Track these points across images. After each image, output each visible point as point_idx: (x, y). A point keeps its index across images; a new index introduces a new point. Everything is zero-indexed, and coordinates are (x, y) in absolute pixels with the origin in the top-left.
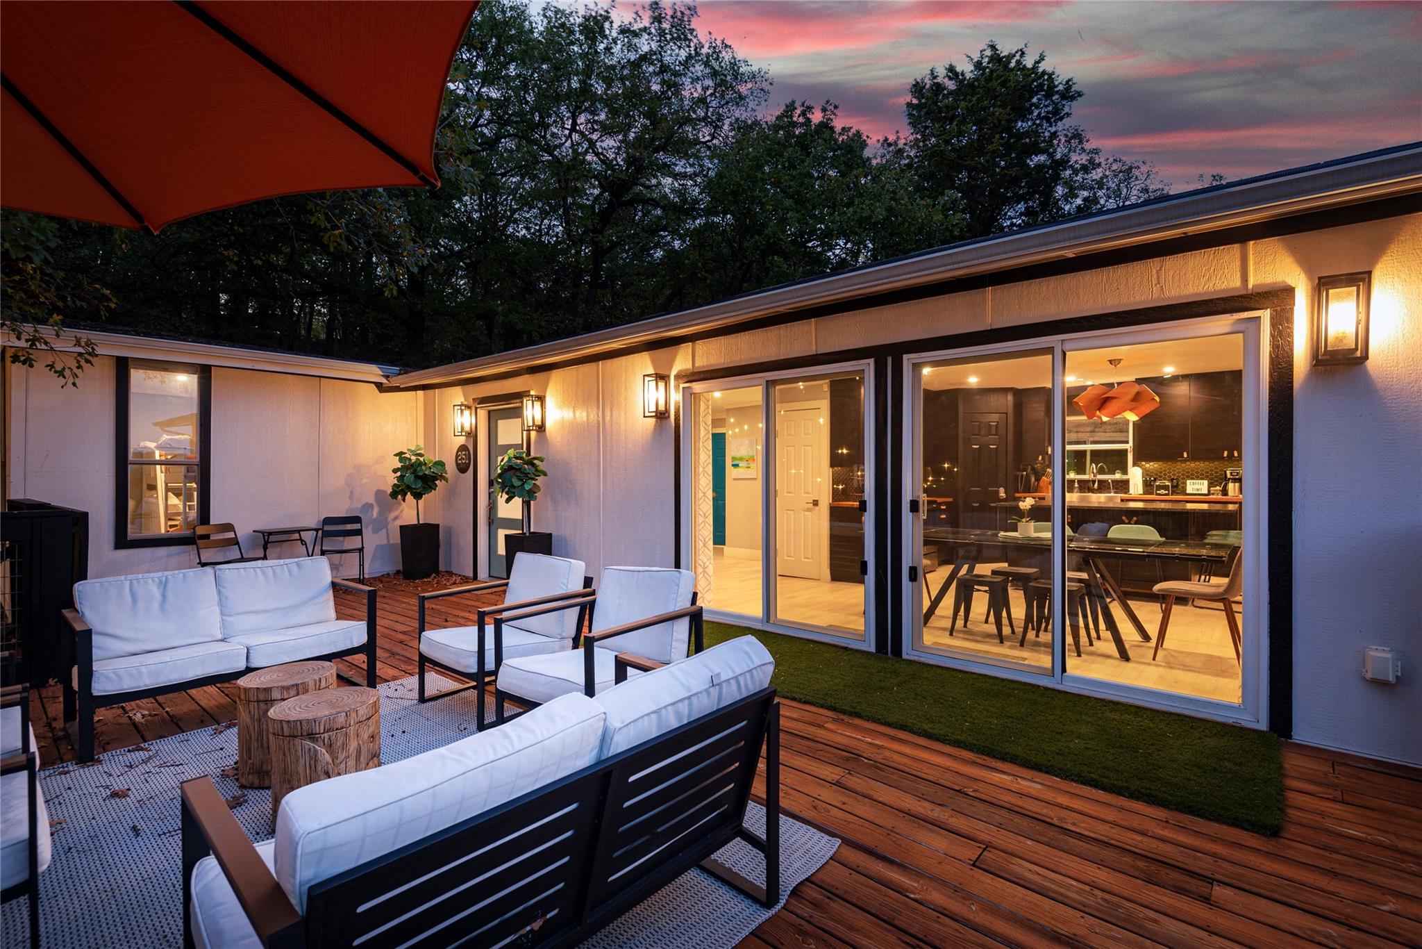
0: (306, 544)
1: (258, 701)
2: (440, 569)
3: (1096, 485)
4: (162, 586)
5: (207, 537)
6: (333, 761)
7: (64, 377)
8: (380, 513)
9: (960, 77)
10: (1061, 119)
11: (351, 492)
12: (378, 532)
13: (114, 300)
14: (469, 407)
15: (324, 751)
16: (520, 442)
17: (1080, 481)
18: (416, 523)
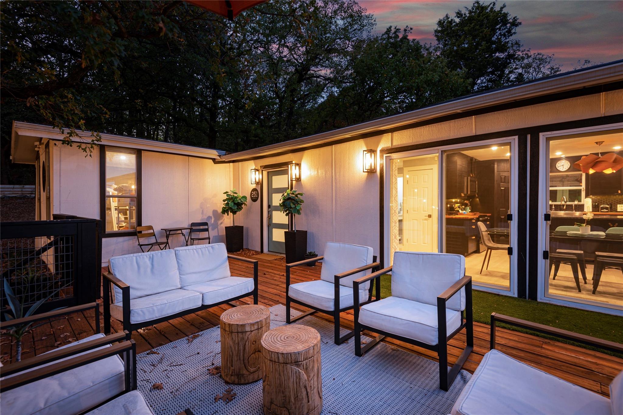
0: (184, 235)
1: (238, 332)
2: (244, 248)
3: (565, 207)
4: (151, 260)
5: (140, 232)
6: (308, 378)
7: (86, 152)
8: (215, 221)
9: (464, 16)
10: (511, 35)
11: (203, 211)
12: (214, 230)
13: (109, 113)
14: (258, 170)
15: (303, 373)
16: (287, 187)
17: (555, 205)
18: (232, 225)
